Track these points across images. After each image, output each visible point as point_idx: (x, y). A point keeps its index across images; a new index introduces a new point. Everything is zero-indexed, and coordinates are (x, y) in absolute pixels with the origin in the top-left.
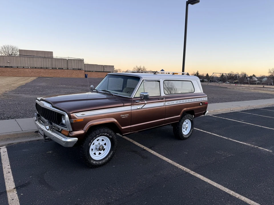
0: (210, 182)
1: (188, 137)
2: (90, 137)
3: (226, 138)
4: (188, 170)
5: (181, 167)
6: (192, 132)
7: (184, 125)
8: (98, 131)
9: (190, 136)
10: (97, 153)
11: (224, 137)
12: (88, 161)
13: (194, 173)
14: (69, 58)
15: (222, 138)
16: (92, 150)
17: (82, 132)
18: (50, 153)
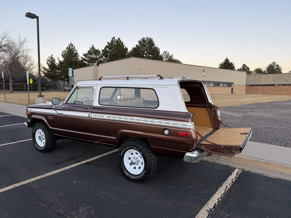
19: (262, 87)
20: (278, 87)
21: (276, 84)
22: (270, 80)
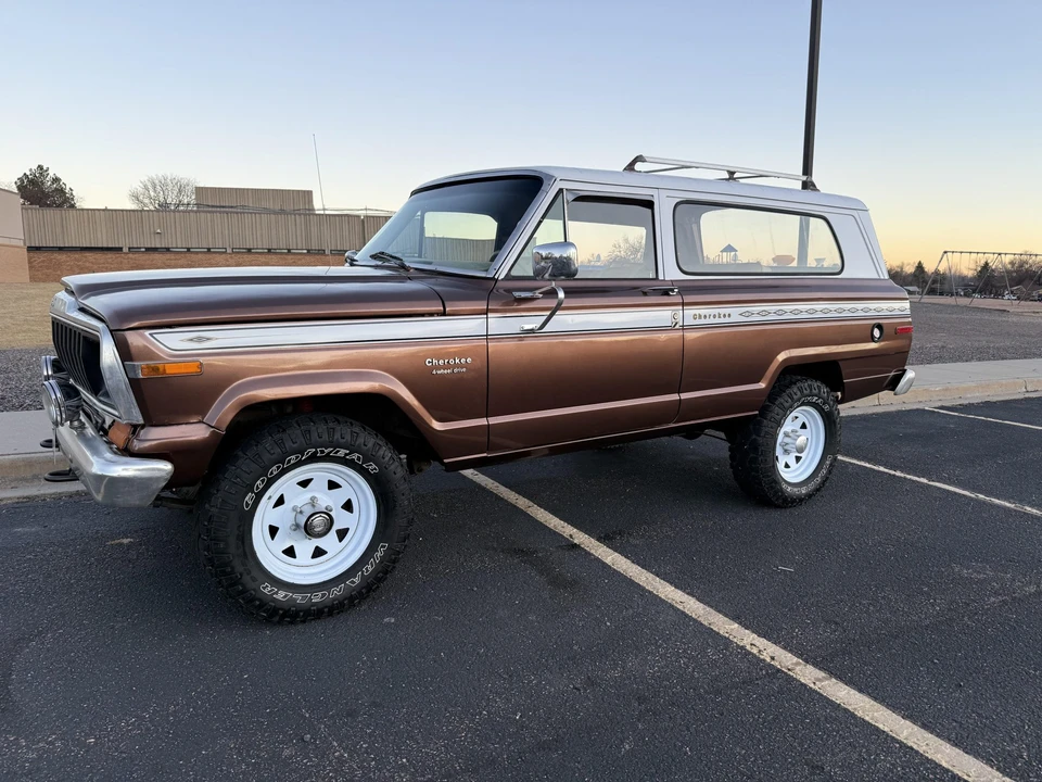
0: (911, 734)
1: (810, 496)
2: (244, 464)
3: (1008, 505)
4: (784, 659)
5: (747, 639)
6: (830, 472)
7: (786, 435)
8: (295, 435)
9: (817, 490)
10: (305, 547)
11: (997, 501)
12: (243, 585)
13: (821, 674)
14: (370, 213)
15: (984, 502)
16: (273, 531)
17: (193, 432)
18: (121, 544)
19: (77, 255)
20: (131, 255)
21: (125, 244)
22: (99, 229)
